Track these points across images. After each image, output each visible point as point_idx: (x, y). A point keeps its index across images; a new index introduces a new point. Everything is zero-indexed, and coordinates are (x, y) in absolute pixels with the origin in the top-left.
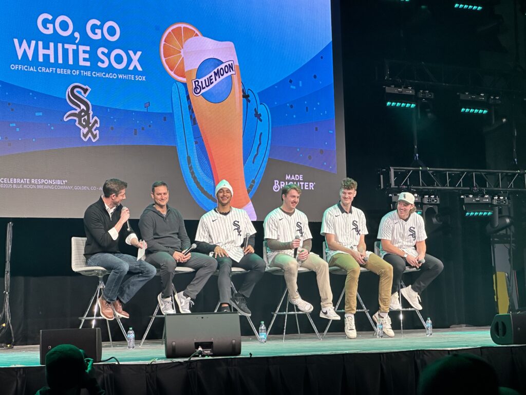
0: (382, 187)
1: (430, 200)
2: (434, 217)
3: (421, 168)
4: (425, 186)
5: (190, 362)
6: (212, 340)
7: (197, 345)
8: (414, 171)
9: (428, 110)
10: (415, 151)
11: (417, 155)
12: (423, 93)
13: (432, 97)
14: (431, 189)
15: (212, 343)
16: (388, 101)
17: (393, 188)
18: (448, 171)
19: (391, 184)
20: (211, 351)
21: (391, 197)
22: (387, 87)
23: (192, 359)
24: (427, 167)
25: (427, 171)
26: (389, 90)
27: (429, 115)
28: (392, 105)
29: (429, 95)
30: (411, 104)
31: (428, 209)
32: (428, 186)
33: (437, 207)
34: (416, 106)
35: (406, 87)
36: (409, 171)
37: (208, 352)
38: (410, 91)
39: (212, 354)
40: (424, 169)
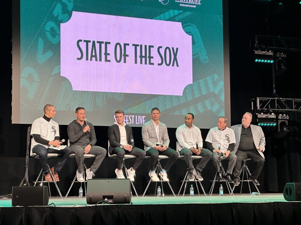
0: (253, 109)
1: (282, 117)
2: (284, 127)
3: (276, 98)
4: (280, 109)
5: (96, 206)
6: (113, 194)
7: (104, 197)
8: (272, 100)
9: (282, 64)
10: (274, 88)
11: (275, 90)
12: (279, 54)
13: (285, 57)
14: (284, 110)
15: (113, 196)
16: (256, 59)
17: (259, 110)
18: (294, 100)
19: (257, 108)
20: (112, 201)
21: (257, 115)
22: (256, 51)
23: (98, 205)
24: (280, 97)
25: (280, 100)
26: (257, 52)
27: (283, 67)
28: (259, 61)
29: (283, 55)
30: (271, 60)
31: (282, 122)
32: (282, 109)
33: (287, 121)
34: (275, 62)
35: (268, 51)
36: (269, 99)
37: (110, 201)
38: (270, 53)
39: (113, 202)
40: (279, 99)
